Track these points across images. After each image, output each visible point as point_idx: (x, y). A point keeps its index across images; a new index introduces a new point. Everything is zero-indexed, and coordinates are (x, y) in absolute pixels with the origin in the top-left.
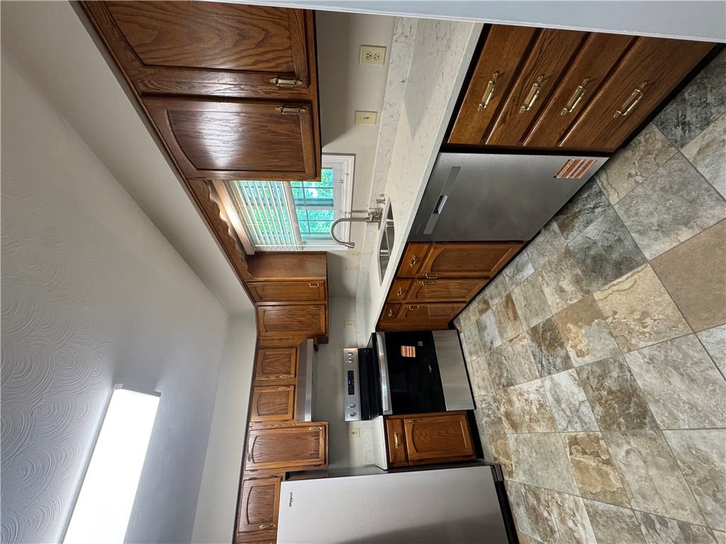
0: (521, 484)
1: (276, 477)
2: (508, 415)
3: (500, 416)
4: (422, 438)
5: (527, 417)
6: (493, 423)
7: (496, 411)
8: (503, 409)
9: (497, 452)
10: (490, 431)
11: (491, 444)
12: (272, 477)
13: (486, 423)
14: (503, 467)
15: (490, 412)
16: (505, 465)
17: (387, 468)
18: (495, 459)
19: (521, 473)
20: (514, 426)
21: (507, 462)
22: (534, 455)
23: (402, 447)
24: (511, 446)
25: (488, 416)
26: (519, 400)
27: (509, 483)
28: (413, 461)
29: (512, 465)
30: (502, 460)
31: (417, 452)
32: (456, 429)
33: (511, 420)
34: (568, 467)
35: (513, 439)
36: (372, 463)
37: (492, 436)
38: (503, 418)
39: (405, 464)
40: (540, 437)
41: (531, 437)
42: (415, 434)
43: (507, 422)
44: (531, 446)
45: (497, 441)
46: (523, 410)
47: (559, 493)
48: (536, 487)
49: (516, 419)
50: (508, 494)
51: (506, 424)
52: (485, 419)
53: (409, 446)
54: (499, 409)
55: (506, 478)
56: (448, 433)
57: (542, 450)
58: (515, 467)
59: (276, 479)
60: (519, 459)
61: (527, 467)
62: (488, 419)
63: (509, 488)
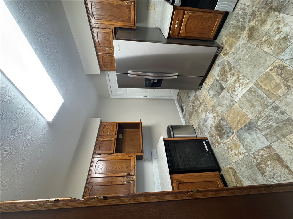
0: (227, 61)
1: (109, 28)
2: (252, 29)
3: (246, 26)
4: (191, 25)
5: (265, 38)
6: (237, 27)
7: (247, 21)
8: (252, 23)
9: (226, 42)
10: (231, 30)
11: (225, 36)
12: (107, 28)
13: (233, 24)
14: (224, 49)
15: (241, 20)
16: (226, 50)
17: (167, 38)
18: (222, 44)
19: (231, 58)
20: (250, 37)
21: (228, 49)
22: (247, 56)
23: (178, 28)
24: (237, 44)
25: (238, 21)
26: (272, 25)
27: (221, 57)
28: (181, 36)
29: (229, 52)
30: (226, 47)
31: (185, 32)
32: (212, 23)
33: (252, 33)
34: (261, 73)
35: (242, 43)
36: (158, 27)
37: (230, 33)
38: (247, 29)
39: (177, 37)
40: (261, 52)
41: (255, 49)
42: (188, 22)
43: (248, 32)
44: (250, 52)
45: (231, 37)
46: (267, 33)
47: (243, 75)
48: (234, 67)
49: (256, 34)
50: (217, 60)
51: (246, 33)
52: (234, 22)
53: (183, 28)
54: (249, 21)
55: (221, 54)
56: (207, 24)
57: (255, 58)
58: (231, 54)
59: (109, 30)
60: (236, 53)
61: (237, 57)
62: (236, 23)
63: (219, 58)
